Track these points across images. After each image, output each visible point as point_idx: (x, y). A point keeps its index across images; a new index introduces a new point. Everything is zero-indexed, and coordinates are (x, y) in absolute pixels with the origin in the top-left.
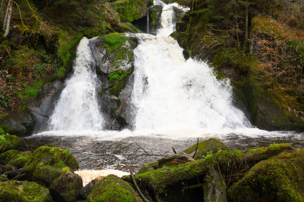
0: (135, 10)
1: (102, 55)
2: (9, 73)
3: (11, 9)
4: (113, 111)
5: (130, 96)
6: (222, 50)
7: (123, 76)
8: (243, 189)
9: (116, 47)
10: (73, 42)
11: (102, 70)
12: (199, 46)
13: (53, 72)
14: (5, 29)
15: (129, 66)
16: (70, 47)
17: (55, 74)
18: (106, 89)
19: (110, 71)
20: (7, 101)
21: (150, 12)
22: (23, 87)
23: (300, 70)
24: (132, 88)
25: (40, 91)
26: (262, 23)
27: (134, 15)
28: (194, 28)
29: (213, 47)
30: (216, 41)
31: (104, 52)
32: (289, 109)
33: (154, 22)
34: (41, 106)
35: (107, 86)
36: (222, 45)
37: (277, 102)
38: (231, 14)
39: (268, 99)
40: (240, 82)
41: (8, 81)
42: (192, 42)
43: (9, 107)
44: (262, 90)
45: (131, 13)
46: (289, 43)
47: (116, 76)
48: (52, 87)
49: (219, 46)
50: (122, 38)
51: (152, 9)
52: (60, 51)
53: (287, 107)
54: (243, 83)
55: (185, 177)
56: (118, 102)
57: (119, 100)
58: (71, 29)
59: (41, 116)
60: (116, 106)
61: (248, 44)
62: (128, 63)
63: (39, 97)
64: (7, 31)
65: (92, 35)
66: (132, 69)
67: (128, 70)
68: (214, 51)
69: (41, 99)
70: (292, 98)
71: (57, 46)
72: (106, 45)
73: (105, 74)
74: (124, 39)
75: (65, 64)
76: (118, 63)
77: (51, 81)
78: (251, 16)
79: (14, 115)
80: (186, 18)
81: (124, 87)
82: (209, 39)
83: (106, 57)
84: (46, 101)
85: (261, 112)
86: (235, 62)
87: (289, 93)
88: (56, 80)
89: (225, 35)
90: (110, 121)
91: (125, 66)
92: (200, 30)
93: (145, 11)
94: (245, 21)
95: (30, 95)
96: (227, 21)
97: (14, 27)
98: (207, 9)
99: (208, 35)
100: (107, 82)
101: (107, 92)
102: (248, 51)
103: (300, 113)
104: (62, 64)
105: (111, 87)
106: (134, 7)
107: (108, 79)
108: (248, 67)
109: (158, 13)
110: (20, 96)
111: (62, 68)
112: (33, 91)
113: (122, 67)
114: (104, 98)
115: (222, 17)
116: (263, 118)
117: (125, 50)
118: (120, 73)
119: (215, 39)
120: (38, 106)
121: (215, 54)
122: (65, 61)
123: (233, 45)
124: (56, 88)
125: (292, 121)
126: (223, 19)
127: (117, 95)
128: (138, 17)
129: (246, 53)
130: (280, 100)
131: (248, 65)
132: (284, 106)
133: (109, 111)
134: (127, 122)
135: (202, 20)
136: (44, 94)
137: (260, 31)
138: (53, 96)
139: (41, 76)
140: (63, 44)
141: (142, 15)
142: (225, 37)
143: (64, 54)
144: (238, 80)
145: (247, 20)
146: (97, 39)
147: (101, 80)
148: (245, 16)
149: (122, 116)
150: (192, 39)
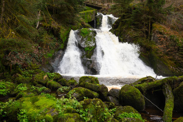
0: (89, 17)
1: (80, 39)
2: (39, 46)
3: (40, 15)
4: (89, 65)
5: (96, 59)
6: (138, 38)
7: (91, 49)
8: (181, 89)
9: (86, 35)
10: (67, 32)
11: (81, 46)
12: (126, 36)
13: (58, 46)
14: (37, 24)
15: (94, 44)
16: (66, 34)
17: (59, 47)
18: (84, 55)
19: (85, 47)
20: (39, 59)
21: (96, 18)
22: (46, 52)
23: (176, 49)
24: (96, 55)
25: (54, 54)
26: (157, 27)
27: (88, 20)
28: (122, 27)
29: (133, 37)
30: (135, 34)
31: (81, 37)
32: (171, 67)
33: (98, 24)
34: (55, 62)
35: (85, 53)
36: (138, 36)
37: (165, 63)
38: (143, 22)
39: (161, 62)
40: (146, 54)
41: (39, 49)
42: (122, 34)
43: (41, 62)
44: (158, 58)
45: (87, 18)
46: (171, 36)
47: (88, 49)
48: (59, 53)
49: (136, 37)
50: (89, 31)
51: (97, 17)
52: (61, 36)
53: (170, 66)
54: (148, 54)
55: (154, 86)
56: (91, 61)
57: (91, 60)
58: (66, 26)
59: (55, 67)
60: (90, 63)
61: (151, 36)
62: (93, 43)
63: (53, 58)
64: (38, 25)
65: (74, 29)
66: (95, 46)
67: (94, 47)
68: (134, 39)
69: (54, 59)
70: (172, 62)
71: (60, 33)
72: (82, 34)
73: (83, 48)
74: (90, 31)
75: (64, 42)
76: (88, 42)
77: (58, 50)
78: (152, 23)
79: (43, 66)
80: (117, 22)
81: (92, 54)
82: (131, 33)
83: (82, 40)
84: (57, 59)
85: (159, 68)
86: (144, 44)
87: (171, 59)
88: (60, 50)
89: (140, 31)
90: (88, 70)
91: (92, 44)
92: (126, 29)
93: (94, 18)
94: (149, 25)
95: (49, 57)
96: (140, 25)
97: (40, 23)
98: (130, 19)
99: (131, 31)
100: (84, 52)
101: (85, 56)
102: (151, 39)
103: (176, 69)
104: (62, 43)
105: (86, 54)
106: (89, 16)
107: (85, 50)
108: (151, 47)
109: (100, 19)
110: (45, 57)
111: (62, 44)
112: (50, 55)
113: (91, 45)
114: (84, 59)
115: (138, 23)
116: (160, 70)
117: (91, 37)
118: (90, 48)
119: (134, 33)
120: (54, 62)
121: (134, 40)
122: (64, 41)
123: (143, 36)
124: (60, 54)
125: (173, 73)
126: (139, 24)
127: (90, 58)
128: (90, 21)
129: (149, 40)
130: (167, 63)
131: (151, 46)
132: (169, 65)
133: (87, 65)
134: (97, 71)
135: (127, 24)
136: (55, 56)
137: (157, 30)
138: (60, 58)
139: (53, 48)
140: (62, 33)
141: (92, 20)
142: (140, 32)
143: (64, 38)
144: (145, 53)
145: (150, 25)
146: (78, 31)
147: (81, 50)
148: (149, 23)
149: (94, 68)
150: (122, 33)
